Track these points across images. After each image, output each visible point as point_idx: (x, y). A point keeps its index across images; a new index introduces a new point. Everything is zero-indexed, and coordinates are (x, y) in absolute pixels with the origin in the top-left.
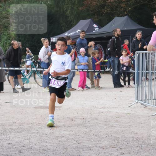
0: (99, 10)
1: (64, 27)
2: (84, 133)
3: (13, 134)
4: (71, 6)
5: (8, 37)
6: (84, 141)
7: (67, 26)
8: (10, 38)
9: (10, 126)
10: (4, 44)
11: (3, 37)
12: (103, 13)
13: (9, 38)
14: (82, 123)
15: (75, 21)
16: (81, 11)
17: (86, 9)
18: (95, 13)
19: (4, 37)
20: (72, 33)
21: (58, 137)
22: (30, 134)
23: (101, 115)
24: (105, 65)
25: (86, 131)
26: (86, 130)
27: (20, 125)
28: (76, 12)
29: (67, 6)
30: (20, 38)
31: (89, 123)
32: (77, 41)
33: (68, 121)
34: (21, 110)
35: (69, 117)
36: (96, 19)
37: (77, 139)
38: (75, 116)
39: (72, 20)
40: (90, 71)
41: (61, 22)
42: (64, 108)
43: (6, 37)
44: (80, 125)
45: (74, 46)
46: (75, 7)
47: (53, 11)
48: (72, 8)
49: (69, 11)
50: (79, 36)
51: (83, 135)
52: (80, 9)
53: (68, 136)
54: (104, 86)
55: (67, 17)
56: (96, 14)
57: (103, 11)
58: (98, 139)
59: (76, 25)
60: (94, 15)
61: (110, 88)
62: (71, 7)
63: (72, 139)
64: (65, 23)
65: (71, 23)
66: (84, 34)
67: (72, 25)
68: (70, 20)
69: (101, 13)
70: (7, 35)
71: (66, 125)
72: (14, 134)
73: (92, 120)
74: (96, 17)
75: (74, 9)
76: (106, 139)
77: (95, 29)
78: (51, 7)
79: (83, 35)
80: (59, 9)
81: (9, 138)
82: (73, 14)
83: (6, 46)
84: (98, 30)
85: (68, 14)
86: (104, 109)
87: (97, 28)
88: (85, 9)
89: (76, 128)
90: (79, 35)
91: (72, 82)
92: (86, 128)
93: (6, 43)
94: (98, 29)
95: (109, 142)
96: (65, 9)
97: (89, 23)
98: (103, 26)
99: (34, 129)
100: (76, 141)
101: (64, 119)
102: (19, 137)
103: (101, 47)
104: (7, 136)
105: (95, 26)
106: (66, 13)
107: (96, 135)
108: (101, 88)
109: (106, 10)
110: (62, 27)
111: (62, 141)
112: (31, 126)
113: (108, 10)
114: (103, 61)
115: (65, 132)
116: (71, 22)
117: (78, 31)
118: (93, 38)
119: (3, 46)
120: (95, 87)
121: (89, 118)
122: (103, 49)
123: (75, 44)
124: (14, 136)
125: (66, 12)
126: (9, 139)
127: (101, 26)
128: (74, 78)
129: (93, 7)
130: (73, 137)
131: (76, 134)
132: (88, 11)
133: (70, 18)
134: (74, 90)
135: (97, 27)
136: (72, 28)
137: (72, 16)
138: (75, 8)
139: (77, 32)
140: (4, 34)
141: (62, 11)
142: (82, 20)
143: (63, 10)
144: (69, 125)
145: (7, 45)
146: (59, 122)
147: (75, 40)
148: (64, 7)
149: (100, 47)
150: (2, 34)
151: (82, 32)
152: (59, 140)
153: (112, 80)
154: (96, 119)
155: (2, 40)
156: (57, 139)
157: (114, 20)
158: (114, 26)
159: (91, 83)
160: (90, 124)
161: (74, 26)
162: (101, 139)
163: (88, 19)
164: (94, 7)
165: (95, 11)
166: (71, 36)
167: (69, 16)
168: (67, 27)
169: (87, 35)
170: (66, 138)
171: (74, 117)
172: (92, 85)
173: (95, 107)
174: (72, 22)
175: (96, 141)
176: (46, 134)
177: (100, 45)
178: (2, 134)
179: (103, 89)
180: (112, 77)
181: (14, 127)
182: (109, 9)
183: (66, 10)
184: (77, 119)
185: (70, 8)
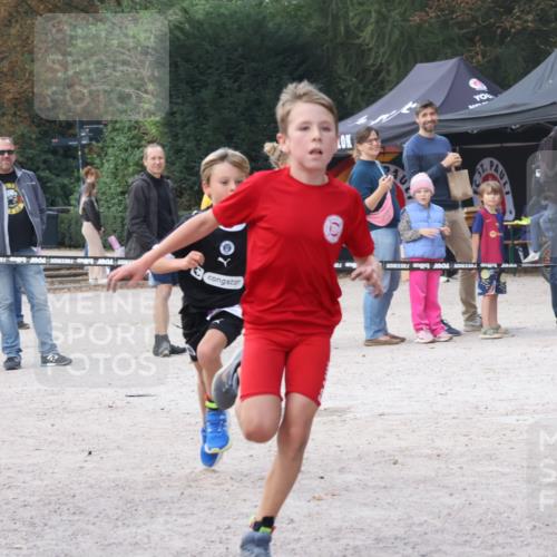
0: (492, 20)
1: (352, 93)
2: (445, 512)
3: (161, 520)
4: (376, 6)
5: (134, 137)
6: (444, 548)
7: (362, 90)
8: (139, 141)
9: (149, 488)
10: (116, 165)
11: (112, 139)
12: (506, 33)
13: (135, 142)
14: (433, 474)
15: (393, 67)
16: (419, 27)
17: (438, 17)
18: (476, 33)
19: (117, 139)
20: (384, 118)
21: (339, 530)
22: (227, 522)
23: (510, 441)
24: (521, 241)
25: (449, 507)
26: (448, 501)
27: (190, 486)
28: (397, 33)
29: (361, 8)
30: (180, 142)
31: (463, 476)
32: (405, 146)
33: (376, 467)
34: (190, 424)
35: (381, 451)
36: (480, 57)
37: (414, 539)
38: (403, 444)
39: (381, 64)
40: (463, 266)
41: (340, 72)
42: (358, 416)
43: (124, 140)
44: (424, 482)
45: (392, 168)
46: (393, 14)
47: (306, 29)
48: (383, 18)
49: (370, 29)
50: (413, 127)
51: (438, 523)
52: (416, 19)
53: (379, 525)
54: (518, 325)
55: (362, 53)
56: (477, 38)
57: (508, 25)
58: (501, 539)
59: (398, 83)
60: (472, 41)
61: (540, 333)
62: (379, 12)
63: (396, 538)
64: (356, 77)
65: (380, 78)
66: (432, 114)
67: (382, 82)
68: (373, 65)
69: (499, 31)
70: (130, 129)
71: (370, 484)
72: (167, 522)
73: (472, 460)
74: (479, 47)
75: (391, 20)
76: (532, 537)
77: (477, 97)
78: (299, 13)
79: (429, 118)
80: (329, 23)
81: (148, 537)
82: (386, 41)
83: (124, 176)
84: (488, 100)
85: (367, 41)
86: (521, 417)
87: (483, 92)
88: (433, 21)
89: (411, 495)
90: (415, 123)
91: (389, 312)
92: (451, 495)
93: (125, 161)
94: (486, 96)
95: (546, 548)
96: (355, 22)
97: (452, 76)
98: (510, 86)
99: (245, 500)
100: (414, 548)
101: (360, 458)
102: (187, 535)
103: (501, 168)
104: (139, 531)
105: (474, 84)
106: (358, 37)
107: (492, 523)
108: (506, 332)
109: (517, 22)
110: (342, 92)
111: (355, 547)
112: (232, 489)
113: (527, 21)
114: (512, 226)
115: (366, 513)
116: (377, 73)
117: (410, 109)
118: (467, 133)
119: (113, 173)
120: (483, 330)
121: (462, 455)
122: (506, 178)
123: (397, 161)
124: (168, 530)
125: (357, 32)
126: (146, 540)
127: (499, 83)
128: (395, 293)
129: (468, 12)
130: (400, 532)
131: (410, 517)
132: (445, 24)
133: (376, 58)
134: (397, 343)
135: (485, 88)
136: (381, 97)
137: (382, 50)
138: (395, 15)
139: (404, 110)
140: (118, 126)
141: (342, 29)
142: (421, 62)
143: (347, 27)
144: (383, 484)
145: (131, 169)
146: (342, 470)
147: (398, 142)
148: (351, 14)
149: (496, 170)
150: (110, 127)
151: (425, 106)
152: (344, 542)
153: (548, 298)
154: (490, 457)
155: (110, 151)
156: (337, 540)
157: (551, 59)
158: (551, 81)
159: (464, 313)
160: (465, 479)
161: (391, 89)
162: (511, 537)
163: (447, 58)
164: (470, 9)
165: (475, 25)
166: (381, 127)
167: (370, 50)
168: (363, 94)
169: (445, 124)
170: (373, 537)
171: (401, 451)
172: (467, 320)
173: (482, 409)
174: (383, 74)
175: (493, 545)
176: (292, 521)
177: (496, 162)
178: (120, 523)
179: (513, 336)
180: (547, 286)
181: (164, 494)
182: (530, 17)
183: (360, 27)
184: (411, 456)
185: (374, 14)
